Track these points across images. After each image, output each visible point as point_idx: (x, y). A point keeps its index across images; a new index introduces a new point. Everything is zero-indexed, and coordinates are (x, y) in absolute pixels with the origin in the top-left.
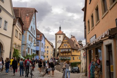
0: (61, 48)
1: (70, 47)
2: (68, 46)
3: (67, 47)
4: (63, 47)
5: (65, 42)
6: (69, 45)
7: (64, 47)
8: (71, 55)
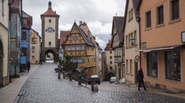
0: (67, 43)
1: (84, 43)
2: (80, 40)
3: (77, 42)
4: (71, 41)
5: (75, 34)
6: (81, 38)
7: (74, 42)
8: (85, 55)
